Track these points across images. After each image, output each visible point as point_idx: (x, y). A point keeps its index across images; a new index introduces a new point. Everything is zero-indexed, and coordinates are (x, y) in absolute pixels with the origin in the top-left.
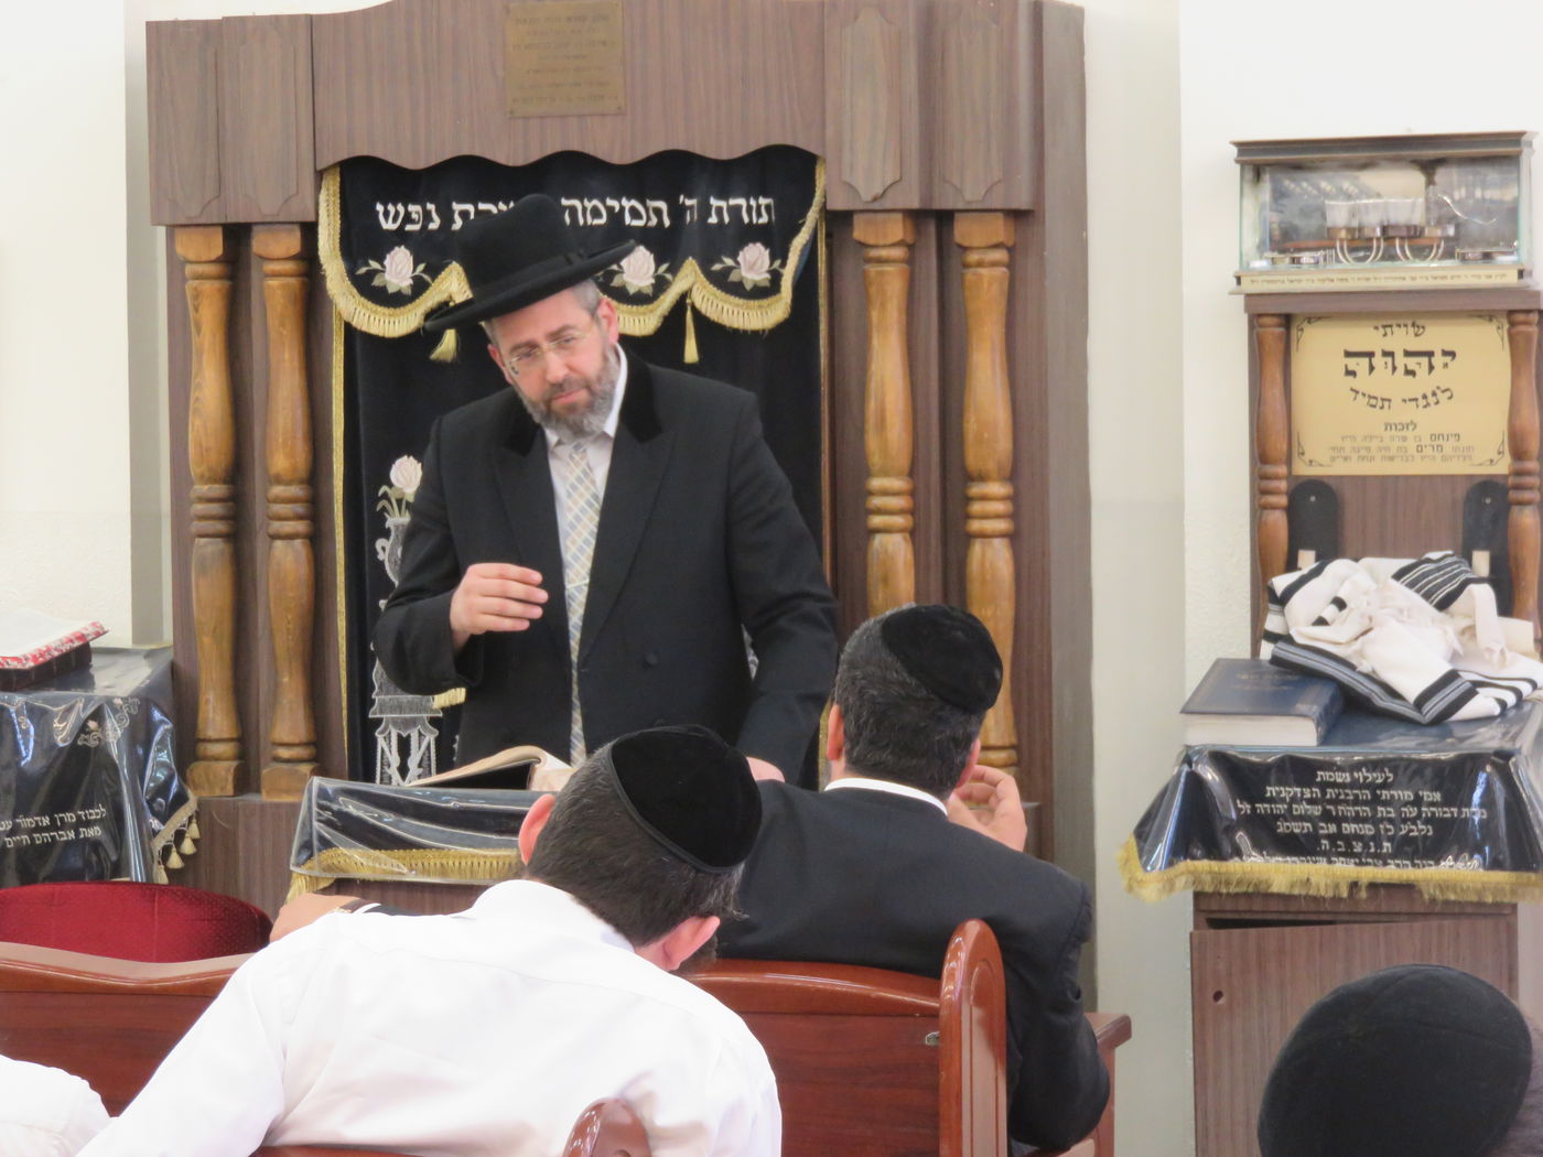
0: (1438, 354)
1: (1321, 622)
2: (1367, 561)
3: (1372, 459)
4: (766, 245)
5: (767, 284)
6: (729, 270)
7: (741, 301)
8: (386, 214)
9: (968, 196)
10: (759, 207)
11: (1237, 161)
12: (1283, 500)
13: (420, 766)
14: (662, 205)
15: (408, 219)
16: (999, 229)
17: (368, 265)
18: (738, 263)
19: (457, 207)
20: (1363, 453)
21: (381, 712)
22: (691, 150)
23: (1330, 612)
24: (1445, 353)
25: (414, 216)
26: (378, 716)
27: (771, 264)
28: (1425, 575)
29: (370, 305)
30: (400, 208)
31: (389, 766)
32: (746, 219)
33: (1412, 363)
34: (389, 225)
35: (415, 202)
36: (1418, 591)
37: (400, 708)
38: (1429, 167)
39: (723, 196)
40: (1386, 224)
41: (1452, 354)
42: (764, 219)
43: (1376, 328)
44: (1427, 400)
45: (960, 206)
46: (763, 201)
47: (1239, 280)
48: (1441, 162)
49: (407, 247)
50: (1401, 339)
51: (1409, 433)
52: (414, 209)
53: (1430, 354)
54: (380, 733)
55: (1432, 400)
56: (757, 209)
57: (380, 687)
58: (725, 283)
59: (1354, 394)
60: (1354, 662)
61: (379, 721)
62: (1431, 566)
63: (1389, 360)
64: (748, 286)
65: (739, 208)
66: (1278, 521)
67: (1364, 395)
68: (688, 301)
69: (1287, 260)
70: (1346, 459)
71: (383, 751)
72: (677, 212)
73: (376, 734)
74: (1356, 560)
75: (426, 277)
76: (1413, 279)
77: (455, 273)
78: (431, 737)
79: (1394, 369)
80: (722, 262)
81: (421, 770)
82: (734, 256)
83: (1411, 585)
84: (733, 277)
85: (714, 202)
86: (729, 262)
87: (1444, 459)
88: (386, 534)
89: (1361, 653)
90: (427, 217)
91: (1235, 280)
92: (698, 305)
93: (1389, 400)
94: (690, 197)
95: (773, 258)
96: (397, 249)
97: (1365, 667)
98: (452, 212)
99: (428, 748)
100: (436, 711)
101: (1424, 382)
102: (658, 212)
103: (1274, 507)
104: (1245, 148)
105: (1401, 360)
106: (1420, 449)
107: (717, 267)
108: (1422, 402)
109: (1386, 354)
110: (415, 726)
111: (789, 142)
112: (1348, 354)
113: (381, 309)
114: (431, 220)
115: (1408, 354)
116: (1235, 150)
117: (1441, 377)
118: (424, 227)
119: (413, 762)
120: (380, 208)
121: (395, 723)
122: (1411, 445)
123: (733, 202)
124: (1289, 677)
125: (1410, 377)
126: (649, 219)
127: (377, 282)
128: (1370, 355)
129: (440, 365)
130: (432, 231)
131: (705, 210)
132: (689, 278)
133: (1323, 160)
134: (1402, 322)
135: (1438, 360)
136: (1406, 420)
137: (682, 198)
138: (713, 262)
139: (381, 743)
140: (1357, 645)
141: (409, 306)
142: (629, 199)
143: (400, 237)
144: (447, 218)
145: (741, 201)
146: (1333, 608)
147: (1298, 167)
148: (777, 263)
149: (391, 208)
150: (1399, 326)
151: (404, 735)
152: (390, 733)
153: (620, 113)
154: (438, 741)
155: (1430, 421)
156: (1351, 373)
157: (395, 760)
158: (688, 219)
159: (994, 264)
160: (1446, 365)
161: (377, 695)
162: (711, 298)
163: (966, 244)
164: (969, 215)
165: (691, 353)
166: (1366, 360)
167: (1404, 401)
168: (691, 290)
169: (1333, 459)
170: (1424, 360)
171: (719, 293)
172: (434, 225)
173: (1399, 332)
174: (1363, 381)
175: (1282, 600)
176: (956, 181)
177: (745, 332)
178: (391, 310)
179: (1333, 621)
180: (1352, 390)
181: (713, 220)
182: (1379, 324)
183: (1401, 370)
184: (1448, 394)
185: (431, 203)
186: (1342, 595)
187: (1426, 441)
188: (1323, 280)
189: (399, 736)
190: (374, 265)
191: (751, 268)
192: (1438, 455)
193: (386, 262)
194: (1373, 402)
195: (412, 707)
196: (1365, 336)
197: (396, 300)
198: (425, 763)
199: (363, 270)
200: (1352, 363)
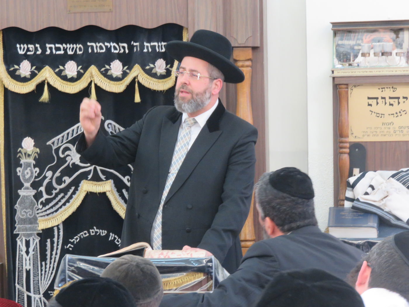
0: (401, 98)
1: (367, 194)
2: (379, 172)
3: (378, 135)
4: (164, 60)
5: (165, 74)
6: (152, 68)
7: (156, 80)
8: (20, 48)
9: (240, 42)
10: (162, 46)
11: (332, 30)
12: (347, 150)
13: (33, 251)
14: (125, 45)
15: (28, 50)
16: (249, 53)
17: (14, 67)
18: (155, 66)
19: (48, 46)
20: (374, 133)
21: (19, 231)
22: (137, 25)
23: (369, 190)
24: (404, 98)
25: (31, 49)
26: (18, 233)
27: (166, 67)
28: (402, 177)
29: (15, 81)
30: (25, 46)
31: (22, 251)
32: (158, 50)
33: (392, 101)
34: (21, 52)
35: (31, 44)
36: (401, 182)
37: (26, 230)
38: (397, 32)
39: (149, 42)
40: (383, 52)
41: (406, 98)
42: (164, 50)
43: (379, 89)
44: (397, 114)
45: (237, 45)
46: (163, 44)
47: (333, 72)
48: (402, 30)
49: (28, 60)
50: (388, 93)
51: (391, 126)
52: (31, 47)
53: (398, 98)
54: (19, 239)
55: (399, 114)
56: (161, 46)
57: (19, 222)
58: (150, 73)
59: (371, 112)
60: (382, 207)
61: (18, 235)
62: (405, 173)
63: (384, 100)
64: (158, 75)
65: (155, 46)
66: (346, 158)
67: (375, 113)
68: (136, 80)
69: (347, 65)
70: (368, 135)
71: (19, 246)
72: (131, 48)
73: (17, 239)
74: (375, 171)
75: (36, 71)
76: (396, 71)
77: (47, 70)
78: (37, 240)
79: (386, 103)
80: (149, 66)
81: (34, 253)
82: (154, 64)
83: (398, 180)
84: (154, 71)
85: (146, 44)
86: (152, 66)
87: (404, 135)
88: (21, 166)
89: (385, 205)
90: (36, 49)
91: (331, 72)
92: (141, 81)
93: (384, 115)
94: (136, 42)
95: (167, 64)
96: (24, 61)
97: (387, 209)
98: (46, 48)
99: (36, 244)
100: (39, 230)
101: (396, 108)
102: (124, 48)
103: (345, 153)
104: (334, 24)
105: (388, 100)
106: (395, 132)
107: (148, 67)
108: (396, 115)
109: (382, 98)
110: (32, 236)
111: (174, 22)
112: (369, 98)
113: (19, 83)
114: (38, 50)
115: (390, 98)
116: (331, 25)
117: (402, 106)
118: (35, 53)
119: (31, 250)
120: (18, 46)
121: (24, 235)
122: (392, 131)
123: (152, 44)
124: (360, 214)
125: (391, 106)
126: (120, 50)
127: (17, 73)
128: (377, 98)
129: (43, 103)
130: (38, 55)
131: (142, 47)
132: (137, 71)
133: (359, 29)
134: (388, 87)
135: (401, 100)
136: (390, 121)
137: (132, 42)
138: (146, 66)
139: (19, 243)
140: (382, 202)
141: (29, 82)
142: (113, 43)
143: (26, 57)
144: (44, 49)
145: (156, 44)
146: (370, 189)
147: (350, 32)
148: (169, 66)
149: (22, 46)
150: (387, 88)
151: (28, 240)
152: (22, 239)
153: (111, 11)
154: (40, 241)
155: (399, 122)
156: (370, 105)
157: (24, 249)
158: (135, 50)
159: (247, 66)
160: (404, 102)
161: (17, 225)
162: (146, 79)
163: (237, 59)
164: (239, 48)
165: (137, 99)
166: (375, 100)
167: (389, 115)
168: (137, 76)
169: (364, 136)
170: (396, 100)
171: (148, 77)
172: (39, 52)
173: (387, 90)
174: (374, 108)
175: (353, 186)
176: (235, 36)
177: (158, 91)
178: (22, 84)
179: (371, 193)
180: (370, 111)
181: (145, 50)
182: (380, 87)
183: (388, 104)
184: (405, 112)
185: (38, 44)
186: (372, 184)
187: (397, 129)
188: (364, 72)
189: (26, 240)
190: (16, 67)
191: (159, 68)
192: (401, 134)
193: (21, 66)
194: (378, 115)
195: (31, 229)
196: (375, 92)
197: (24, 80)
198: (35, 250)
199: (12, 69)
200: (370, 101)
